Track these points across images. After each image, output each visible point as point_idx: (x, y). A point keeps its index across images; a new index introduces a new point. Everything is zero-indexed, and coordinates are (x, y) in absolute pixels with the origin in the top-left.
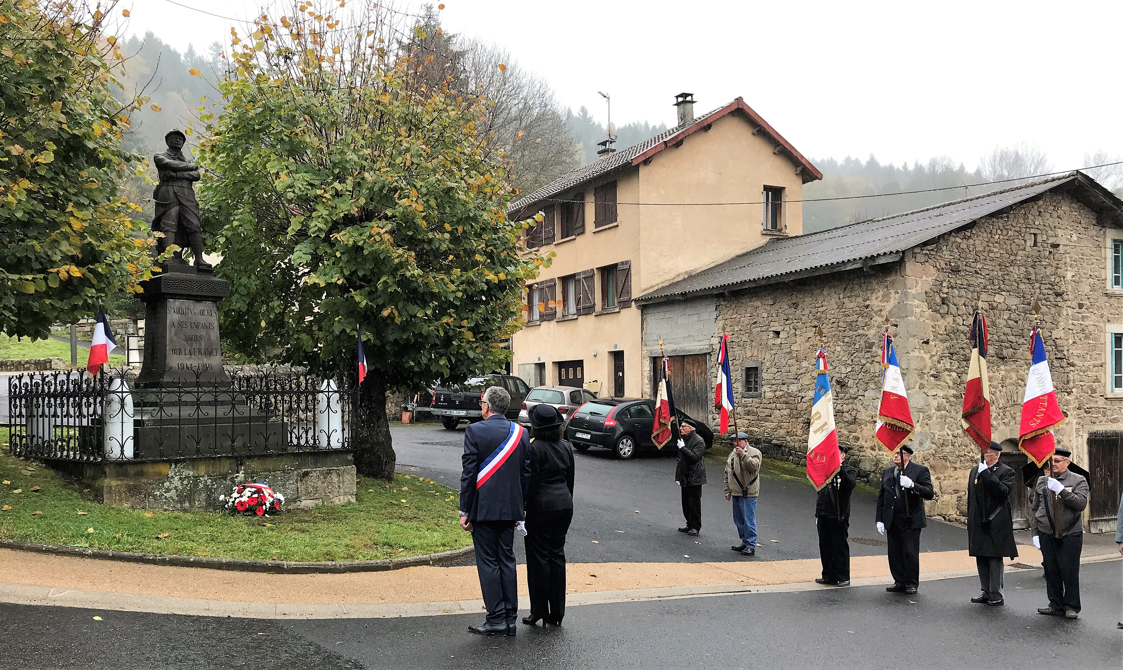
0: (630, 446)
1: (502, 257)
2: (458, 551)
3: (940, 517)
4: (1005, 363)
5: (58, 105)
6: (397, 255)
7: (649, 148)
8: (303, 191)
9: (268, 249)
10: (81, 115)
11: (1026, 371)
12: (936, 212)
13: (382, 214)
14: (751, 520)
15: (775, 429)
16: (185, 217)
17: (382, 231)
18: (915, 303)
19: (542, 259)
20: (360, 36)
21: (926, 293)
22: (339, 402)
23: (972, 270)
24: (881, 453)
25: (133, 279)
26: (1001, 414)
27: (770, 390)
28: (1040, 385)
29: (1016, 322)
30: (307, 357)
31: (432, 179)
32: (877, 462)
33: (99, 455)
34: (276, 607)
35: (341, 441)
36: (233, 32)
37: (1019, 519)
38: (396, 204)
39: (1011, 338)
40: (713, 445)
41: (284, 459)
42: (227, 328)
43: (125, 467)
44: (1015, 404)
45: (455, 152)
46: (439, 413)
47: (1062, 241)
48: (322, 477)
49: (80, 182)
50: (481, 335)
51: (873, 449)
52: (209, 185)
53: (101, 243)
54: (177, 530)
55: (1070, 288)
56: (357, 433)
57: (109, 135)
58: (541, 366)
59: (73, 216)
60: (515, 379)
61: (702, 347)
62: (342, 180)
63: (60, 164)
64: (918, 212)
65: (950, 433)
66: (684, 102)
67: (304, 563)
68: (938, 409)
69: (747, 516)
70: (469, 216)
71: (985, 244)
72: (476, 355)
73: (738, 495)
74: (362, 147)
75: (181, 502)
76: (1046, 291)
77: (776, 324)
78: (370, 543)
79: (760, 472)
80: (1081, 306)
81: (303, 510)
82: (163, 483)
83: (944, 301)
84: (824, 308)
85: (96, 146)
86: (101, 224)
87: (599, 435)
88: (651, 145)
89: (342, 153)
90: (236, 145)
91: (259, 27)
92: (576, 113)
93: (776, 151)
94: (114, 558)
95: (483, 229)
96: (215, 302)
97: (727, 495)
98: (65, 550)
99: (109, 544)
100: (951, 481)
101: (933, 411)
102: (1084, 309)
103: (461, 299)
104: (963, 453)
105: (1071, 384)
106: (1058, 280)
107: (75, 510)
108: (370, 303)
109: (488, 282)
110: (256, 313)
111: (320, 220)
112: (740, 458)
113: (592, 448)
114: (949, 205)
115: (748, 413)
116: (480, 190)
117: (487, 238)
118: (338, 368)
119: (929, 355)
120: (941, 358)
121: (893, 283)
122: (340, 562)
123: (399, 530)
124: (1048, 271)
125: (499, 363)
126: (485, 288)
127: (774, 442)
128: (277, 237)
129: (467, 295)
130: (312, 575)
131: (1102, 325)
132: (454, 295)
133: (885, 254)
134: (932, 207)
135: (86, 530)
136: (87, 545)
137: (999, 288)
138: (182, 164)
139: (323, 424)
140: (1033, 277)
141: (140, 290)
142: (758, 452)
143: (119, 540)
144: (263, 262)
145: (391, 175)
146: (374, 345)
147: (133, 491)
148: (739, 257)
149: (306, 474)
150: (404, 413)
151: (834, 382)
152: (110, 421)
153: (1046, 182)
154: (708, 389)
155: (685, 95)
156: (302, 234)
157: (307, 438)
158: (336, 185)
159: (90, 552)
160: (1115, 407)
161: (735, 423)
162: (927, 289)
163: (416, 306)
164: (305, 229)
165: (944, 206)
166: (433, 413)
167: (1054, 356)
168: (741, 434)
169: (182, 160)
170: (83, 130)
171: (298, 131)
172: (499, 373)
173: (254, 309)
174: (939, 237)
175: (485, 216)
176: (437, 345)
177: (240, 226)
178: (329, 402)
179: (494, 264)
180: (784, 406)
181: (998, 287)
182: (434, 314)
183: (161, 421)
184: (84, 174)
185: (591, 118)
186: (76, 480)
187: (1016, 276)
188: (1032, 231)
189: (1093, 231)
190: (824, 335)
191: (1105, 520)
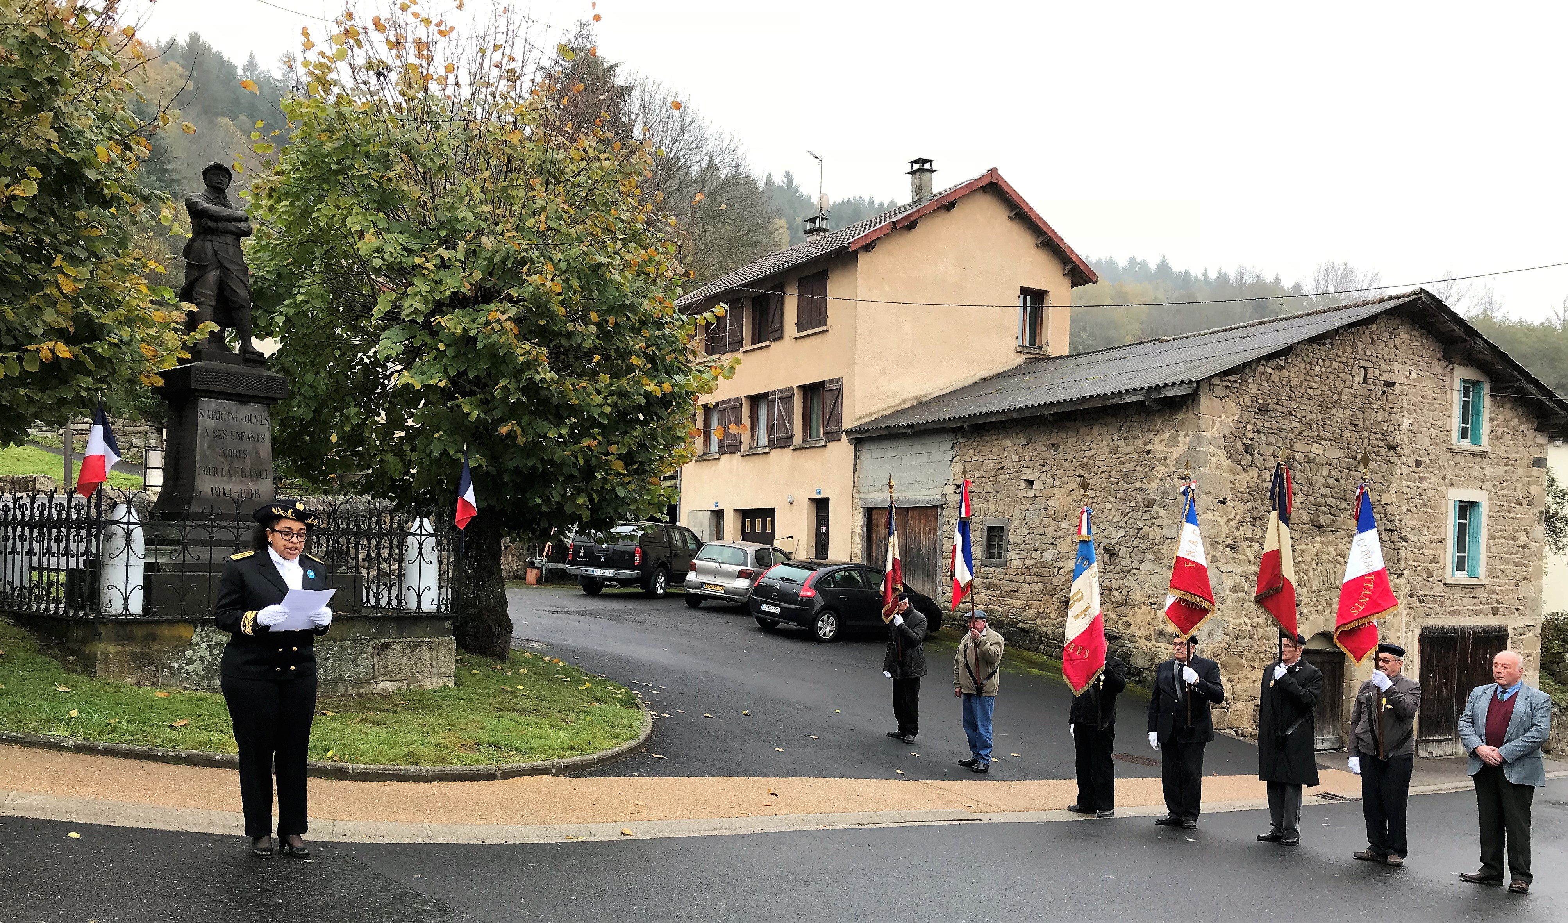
0: (832, 624)
1: (668, 362)
2: (591, 757)
3: (1230, 731)
4: (1322, 534)
5: (47, 118)
6: (523, 351)
7: (872, 229)
8: (395, 258)
9: (345, 336)
10: (80, 133)
11: (1348, 545)
12: (1242, 333)
13: (504, 295)
14: (986, 727)
15: (1022, 609)
16: (229, 286)
17: (503, 317)
18: (1210, 451)
19: (722, 367)
20: (483, 51)
21: (1225, 437)
22: (435, 549)
23: (1285, 410)
24: (1158, 644)
25: (149, 366)
26: (1314, 599)
27: (1018, 557)
28: (1366, 560)
29: (1338, 481)
30: (393, 487)
31: (575, 251)
32: (1154, 656)
33: (92, 610)
34: (333, 825)
35: (436, 602)
36: (305, 33)
37: (1330, 736)
38: (525, 281)
39: (1331, 501)
40: (942, 628)
41: (356, 624)
42: (284, 442)
43: (129, 628)
44: (1332, 587)
45: (607, 217)
46: (577, 572)
47: (1398, 379)
48: (408, 651)
49: (76, 228)
50: (636, 466)
51: (1148, 639)
52: (265, 242)
53: (104, 313)
54: (199, 716)
55: (1406, 439)
56: (458, 593)
57: (119, 163)
58: (718, 514)
59: (64, 273)
60: (682, 530)
61: (932, 497)
62: (451, 245)
63: (48, 201)
64: (1219, 332)
65: (1248, 621)
66: (921, 170)
67: (376, 766)
68: (1234, 590)
69: (982, 722)
70: (624, 304)
71: (1303, 377)
72: (628, 494)
73: (970, 692)
74: (481, 203)
75: (209, 679)
76: (1376, 442)
77: (1030, 471)
78: (470, 742)
79: (1001, 664)
80: (1418, 464)
81: (379, 695)
82: (183, 652)
83: (1247, 449)
84: (1093, 452)
85: (99, 177)
86: (104, 287)
87: (791, 609)
88: (875, 224)
89: (452, 208)
90: (305, 190)
91: (342, 29)
92: (778, 179)
93: (1038, 242)
94: (107, 752)
95: (644, 323)
96: (268, 405)
97: (957, 690)
98: (35, 739)
99: (100, 733)
100: (1247, 685)
101: (1228, 592)
102: (1422, 468)
103: (608, 416)
104: (1263, 649)
105: (1403, 564)
106: (1391, 428)
107: (52, 684)
108: (483, 416)
109: (647, 395)
110: (325, 423)
111: (417, 298)
112: (975, 644)
113: (781, 626)
114: (1259, 324)
115: (988, 587)
116: (641, 271)
117: (647, 335)
118: (437, 504)
119: (1225, 519)
120: (1241, 523)
121: (1183, 423)
122: (427, 767)
123: (511, 725)
124: (1380, 416)
125: (659, 507)
126: (643, 402)
127: (1020, 625)
128: (359, 321)
129: (618, 411)
130: (387, 783)
131: (1443, 489)
132: (599, 410)
133: (1174, 383)
134: (1237, 325)
135: (68, 712)
136: (67, 733)
137: (1318, 435)
138: (226, 212)
139: (412, 579)
140: (1361, 424)
141: (160, 382)
142: (1001, 639)
143: (115, 727)
144: (338, 353)
145: (519, 242)
146: (487, 474)
147: (140, 661)
148: (985, 380)
149: (386, 646)
150: (529, 570)
151: (1101, 550)
152: (110, 563)
153: (1382, 300)
154: (938, 553)
155: (923, 161)
156: (392, 317)
157: (389, 597)
158: (443, 252)
159: (71, 743)
160: (1456, 596)
161: (972, 598)
162: (1227, 432)
163: (546, 423)
164: (398, 312)
165: (1252, 325)
166: (569, 572)
167: (1383, 527)
168: (978, 612)
169: (227, 206)
170: (83, 153)
171: (391, 175)
172: (659, 520)
173: (323, 418)
174: (1245, 365)
175: (647, 304)
176: (575, 477)
177: (307, 302)
178: (421, 549)
179: (657, 371)
180: (1035, 579)
181: (1316, 434)
182: (571, 434)
183: (183, 566)
184: (81, 215)
185: (798, 187)
186: (58, 643)
187: (1339, 421)
188: (1362, 363)
189: (1438, 367)
190: (1090, 487)
191: (1437, 741)
